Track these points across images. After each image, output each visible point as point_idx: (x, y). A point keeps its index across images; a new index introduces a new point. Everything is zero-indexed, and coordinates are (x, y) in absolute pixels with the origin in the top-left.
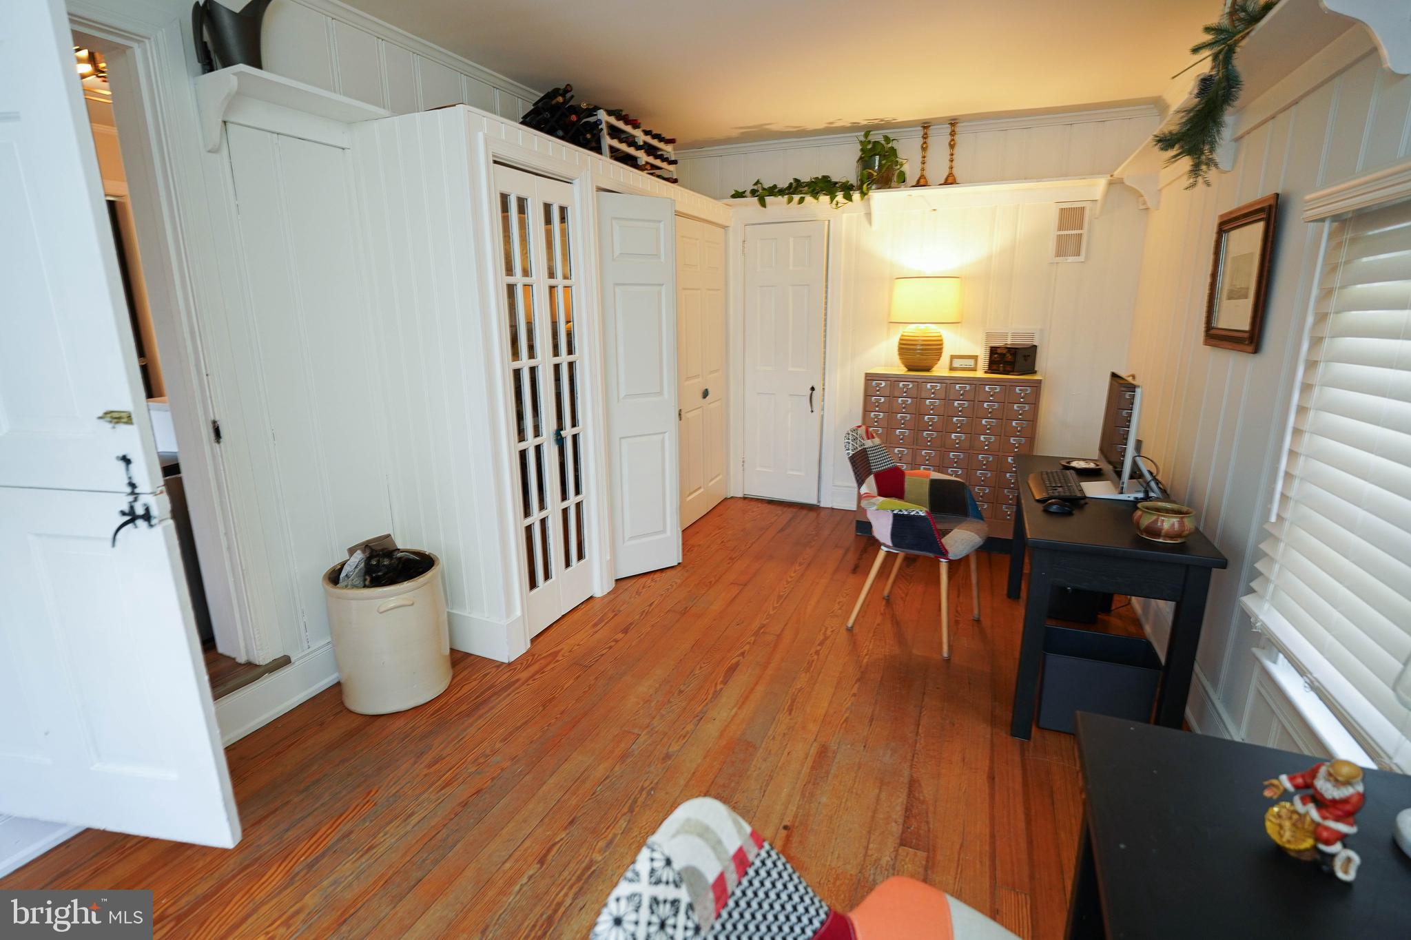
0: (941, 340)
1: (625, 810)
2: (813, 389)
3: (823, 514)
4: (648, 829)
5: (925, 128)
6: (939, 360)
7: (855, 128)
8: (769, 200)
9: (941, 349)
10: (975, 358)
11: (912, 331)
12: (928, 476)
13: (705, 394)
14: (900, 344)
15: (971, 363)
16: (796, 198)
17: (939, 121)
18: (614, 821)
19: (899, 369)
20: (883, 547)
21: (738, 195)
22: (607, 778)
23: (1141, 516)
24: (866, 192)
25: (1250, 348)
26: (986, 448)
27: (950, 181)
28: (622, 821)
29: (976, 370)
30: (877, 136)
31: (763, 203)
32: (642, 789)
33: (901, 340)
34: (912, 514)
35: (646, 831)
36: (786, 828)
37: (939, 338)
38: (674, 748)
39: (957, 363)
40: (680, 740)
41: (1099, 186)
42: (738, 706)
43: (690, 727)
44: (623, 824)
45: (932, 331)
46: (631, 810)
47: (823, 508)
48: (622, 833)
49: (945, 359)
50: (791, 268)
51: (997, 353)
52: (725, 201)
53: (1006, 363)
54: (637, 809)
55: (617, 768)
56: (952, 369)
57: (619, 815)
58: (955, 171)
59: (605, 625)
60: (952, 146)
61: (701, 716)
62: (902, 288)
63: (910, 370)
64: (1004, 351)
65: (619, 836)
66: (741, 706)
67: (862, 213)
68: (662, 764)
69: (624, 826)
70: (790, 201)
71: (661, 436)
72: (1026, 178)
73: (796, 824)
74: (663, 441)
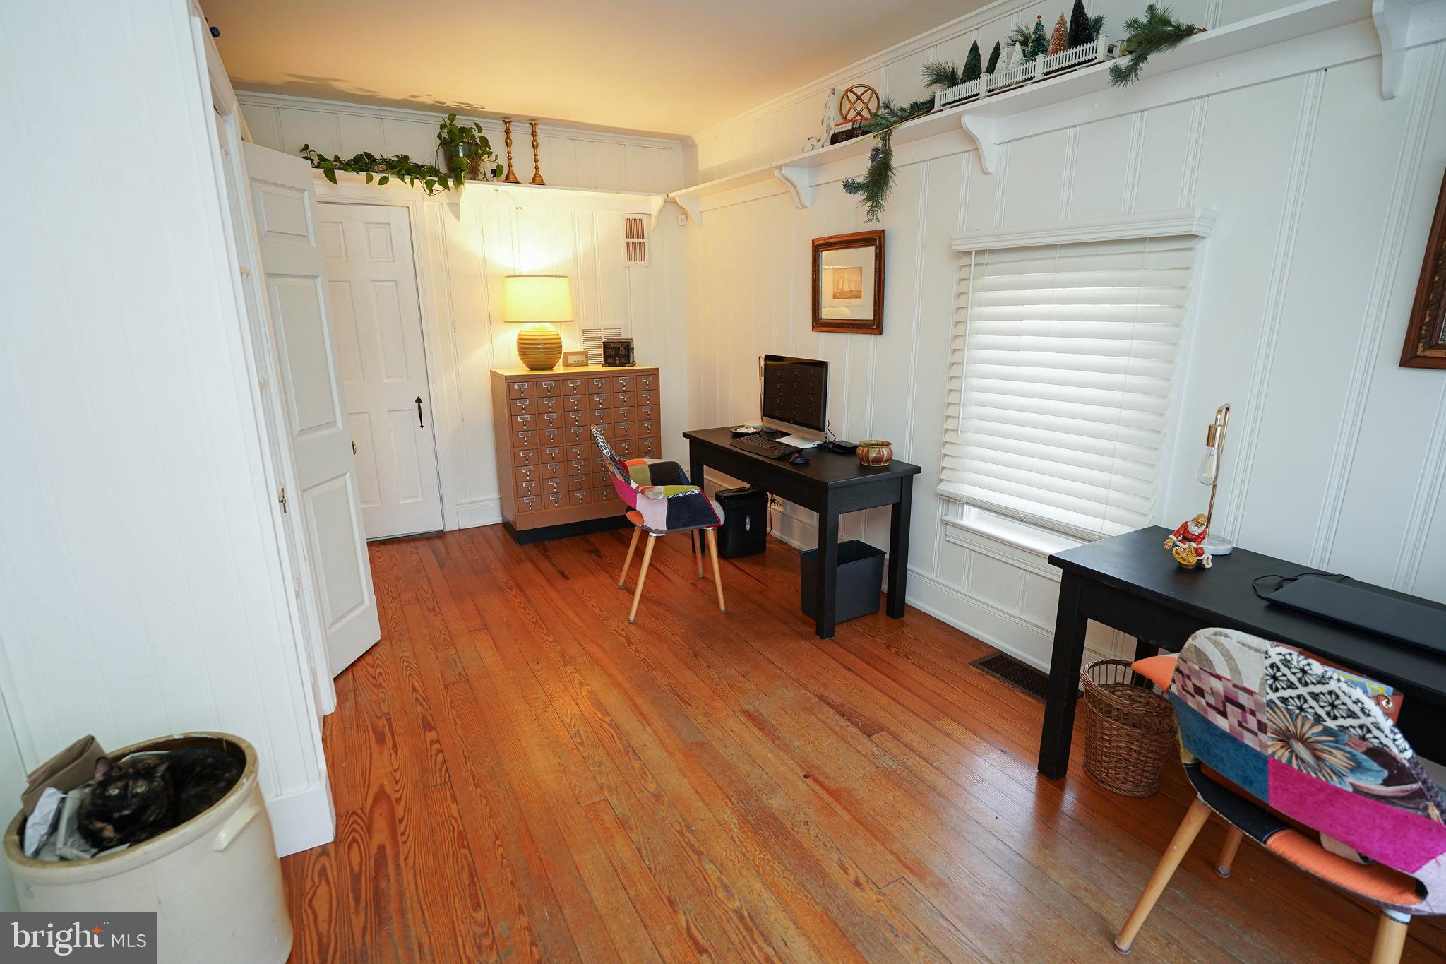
0: (560, 338)
1: (695, 857)
2: (419, 401)
3: (450, 538)
4: (733, 854)
5: (506, 123)
6: (559, 357)
7: (437, 107)
8: (338, 174)
9: (560, 347)
11: (530, 330)
12: (645, 463)
14: (519, 342)
15: (582, 359)
16: (376, 176)
17: (520, 118)
18: (701, 872)
19: (522, 370)
20: (651, 534)
22: (639, 850)
23: (868, 451)
25: (877, 331)
27: (537, 180)
28: (707, 867)
29: (588, 365)
30: (461, 122)
31: (332, 178)
32: (681, 833)
33: (519, 338)
34: (687, 494)
35: (734, 856)
36: (806, 777)
37: (557, 337)
38: (652, 787)
39: (571, 360)
40: (647, 779)
41: (656, 202)
42: (645, 723)
43: (636, 764)
44: (710, 867)
45: (549, 330)
46: (700, 854)
47: (449, 532)
48: (721, 873)
49: (563, 356)
51: (611, 348)
53: (620, 356)
54: (702, 849)
55: (634, 837)
56: (567, 365)
57: (697, 864)
58: (541, 172)
59: (393, 734)
60: (535, 147)
61: (630, 749)
63: (532, 369)
64: (619, 346)
65: (723, 877)
66: (648, 723)
67: (445, 204)
68: (663, 804)
69: (713, 867)
70: (369, 179)
71: (342, 480)
72: (596, 188)
73: (808, 770)
74: (345, 486)
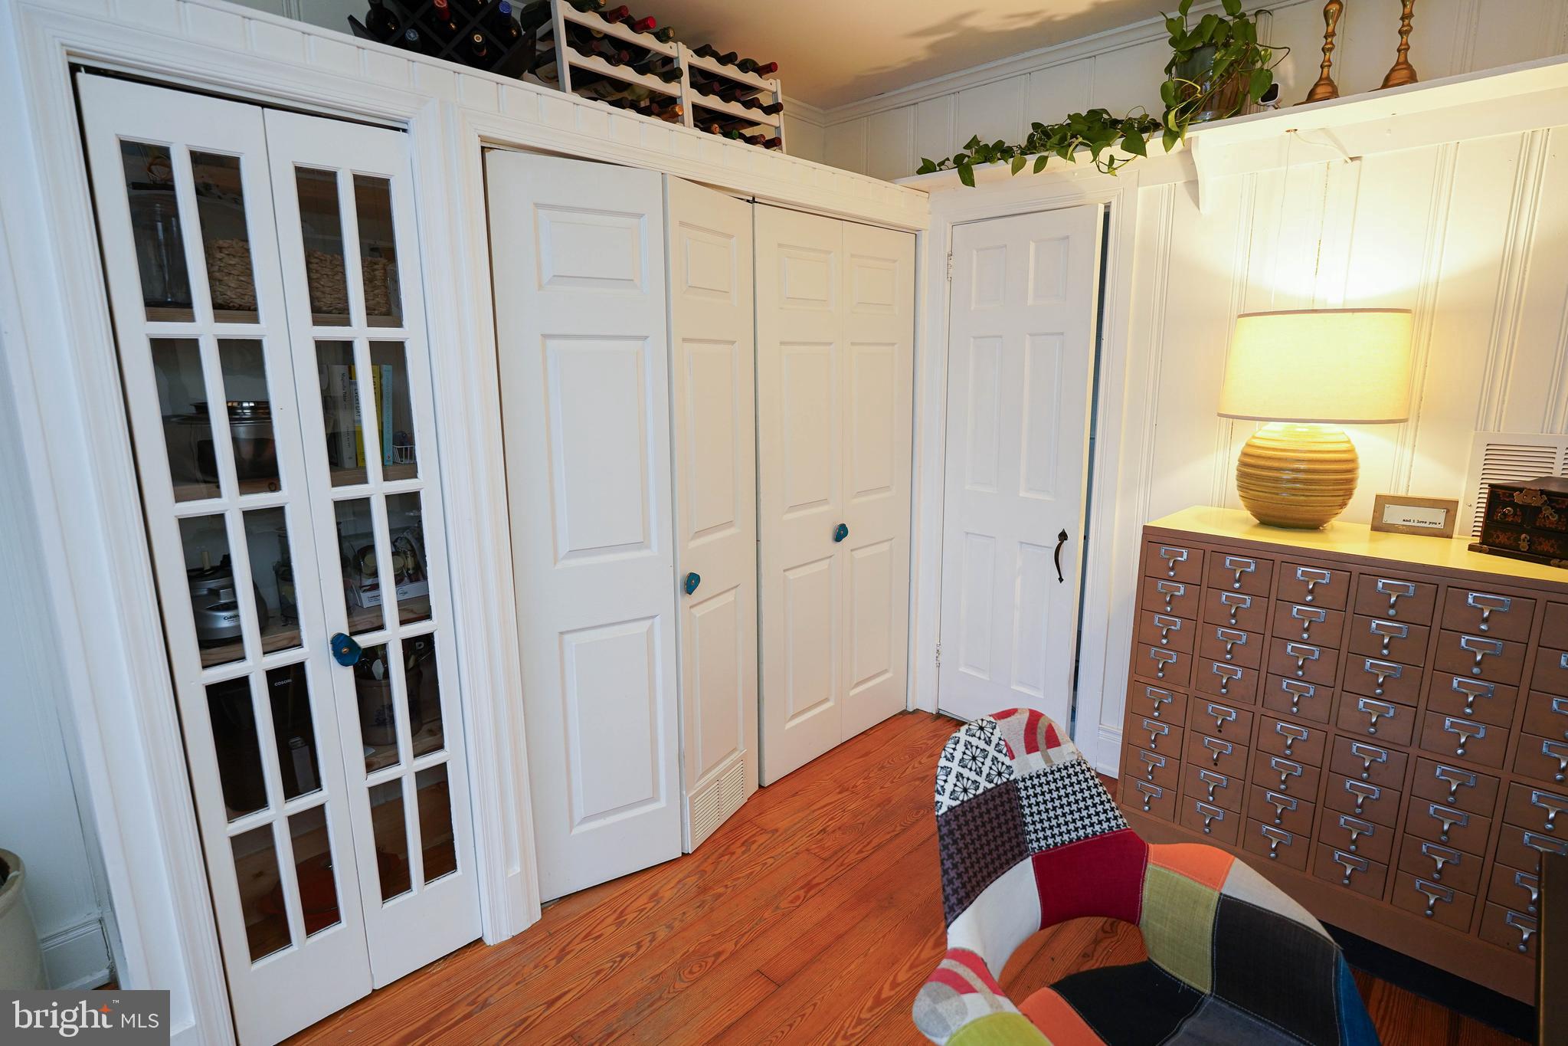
0: (1353, 461)
2: (1063, 536)
6: (1343, 505)
8: (980, 171)
9: (1351, 482)
10: (1449, 507)
11: (1273, 437)
13: (841, 533)
14: (1243, 464)
15: (1438, 517)
16: (1031, 160)
19: (1243, 527)
21: (927, 168)
24: (1175, 129)
26: (1460, 751)
27: (1398, 77)
29: (1451, 538)
30: (1207, 5)
31: (968, 179)
33: (1244, 454)
37: (1347, 457)
39: (1395, 515)
45: (1327, 440)
49: (1362, 500)
50: (1030, 302)
51: (1509, 502)
52: (907, 181)
58: (1412, 55)
62: (1251, 337)
63: (1267, 521)
67: (1180, 183)
70: (1019, 167)
71: (648, 623)
74: (650, 632)
